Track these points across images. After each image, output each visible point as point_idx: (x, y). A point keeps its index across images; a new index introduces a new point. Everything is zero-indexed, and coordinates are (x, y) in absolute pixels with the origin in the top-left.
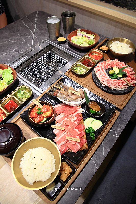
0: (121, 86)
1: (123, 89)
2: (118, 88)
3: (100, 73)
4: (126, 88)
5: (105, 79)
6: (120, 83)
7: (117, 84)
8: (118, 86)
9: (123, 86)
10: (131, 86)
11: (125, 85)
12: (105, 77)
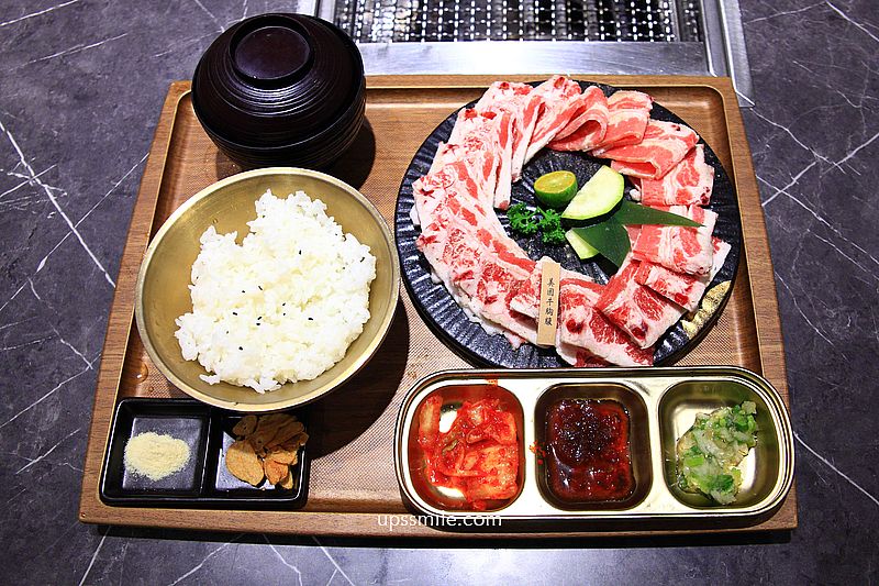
0: (489, 301)
1: (490, 330)
2: (464, 300)
3: (477, 135)
4: (516, 342)
5: (451, 190)
6: (496, 278)
7: (477, 269)
8: (474, 283)
9: (498, 311)
10: (559, 351)
11: (515, 314)
12: (464, 175)
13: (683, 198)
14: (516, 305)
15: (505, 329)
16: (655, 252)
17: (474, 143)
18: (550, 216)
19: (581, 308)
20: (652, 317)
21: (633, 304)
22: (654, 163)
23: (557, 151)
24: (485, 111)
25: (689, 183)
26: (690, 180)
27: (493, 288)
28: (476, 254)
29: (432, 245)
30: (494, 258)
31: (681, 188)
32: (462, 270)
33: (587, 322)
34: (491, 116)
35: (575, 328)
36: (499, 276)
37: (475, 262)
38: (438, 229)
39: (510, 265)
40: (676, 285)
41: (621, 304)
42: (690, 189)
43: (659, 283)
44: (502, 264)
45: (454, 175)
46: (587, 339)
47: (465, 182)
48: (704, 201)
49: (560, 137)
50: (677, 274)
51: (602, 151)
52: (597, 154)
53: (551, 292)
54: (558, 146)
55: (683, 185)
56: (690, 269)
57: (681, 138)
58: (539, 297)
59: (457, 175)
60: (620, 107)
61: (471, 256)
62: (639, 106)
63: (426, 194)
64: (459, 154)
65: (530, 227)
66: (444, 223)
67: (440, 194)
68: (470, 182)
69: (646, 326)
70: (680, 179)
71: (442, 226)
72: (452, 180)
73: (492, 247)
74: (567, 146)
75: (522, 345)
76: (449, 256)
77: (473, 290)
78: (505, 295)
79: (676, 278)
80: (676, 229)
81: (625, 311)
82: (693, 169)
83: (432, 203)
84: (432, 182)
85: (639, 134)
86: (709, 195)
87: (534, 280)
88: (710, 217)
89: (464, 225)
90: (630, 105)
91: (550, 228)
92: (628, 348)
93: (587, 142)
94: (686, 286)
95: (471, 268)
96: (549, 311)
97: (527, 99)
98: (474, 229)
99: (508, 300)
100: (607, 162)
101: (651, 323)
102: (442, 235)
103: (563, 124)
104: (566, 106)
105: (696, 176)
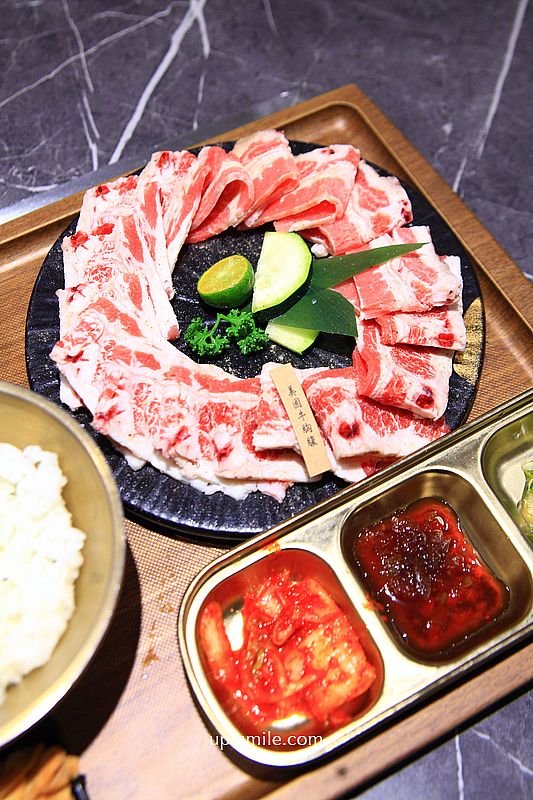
0: (222, 455)
1: (239, 492)
2: (188, 470)
3: (99, 261)
4: (278, 492)
5: (105, 340)
6: (220, 419)
7: (191, 421)
8: (193, 441)
9: (242, 462)
10: (340, 473)
12: (113, 314)
13: (381, 226)
14: (261, 441)
15: (258, 481)
16: (389, 298)
17: (101, 273)
18: (237, 319)
19: (345, 403)
20: (427, 377)
21: (401, 371)
22: (330, 198)
23: (200, 243)
24: (96, 226)
25: (378, 205)
26: (377, 201)
27: (223, 435)
28: (182, 402)
29: (117, 418)
30: (204, 397)
31: (373, 214)
32: (172, 431)
33: (359, 418)
34: (106, 229)
35: (350, 432)
36: (222, 415)
37: (184, 412)
38: (115, 395)
39: (230, 395)
40: (432, 327)
41: (391, 376)
42: (383, 211)
43: (414, 332)
44: (218, 398)
45: (99, 319)
46: (370, 440)
47: (118, 321)
48: (407, 218)
49: (198, 223)
50: (425, 313)
51: (256, 216)
52: (251, 222)
53: (296, 403)
54: (199, 236)
55: (373, 210)
56: (438, 299)
57: (343, 160)
58: (286, 417)
59: (104, 318)
60: (251, 156)
61: (176, 408)
62: (275, 144)
63: (75, 359)
64: (91, 293)
65: (218, 343)
66: (121, 383)
67: (93, 352)
68: (125, 319)
69: (428, 389)
70: (364, 205)
71: (120, 388)
72: (101, 327)
73: (196, 385)
74: (211, 230)
75: (288, 489)
76: (142, 424)
77: (194, 452)
78: (240, 437)
79: (425, 318)
80: (396, 262)
81: (398, 382)
82: (373, 190)
83: (87, 367)
84: (75, 342)
85: (294, 174)
86: (409, 208)
87: (269, 398)
88: (422, 233)
89: (144, 374)
90: (263, 148)
91: (245, 333)
92: (417, 429)
93: (234, 212)
94: (443, 323)
95: (183, 423)
96: (306, 428)
97: (140, 192)
98: (159, 374)
99: (248, 440)
100: (269, 227)
101: (430, 383)
102: (124, 400)
103: (196, 205)
104: (188, 181)
105: (381, 195)
